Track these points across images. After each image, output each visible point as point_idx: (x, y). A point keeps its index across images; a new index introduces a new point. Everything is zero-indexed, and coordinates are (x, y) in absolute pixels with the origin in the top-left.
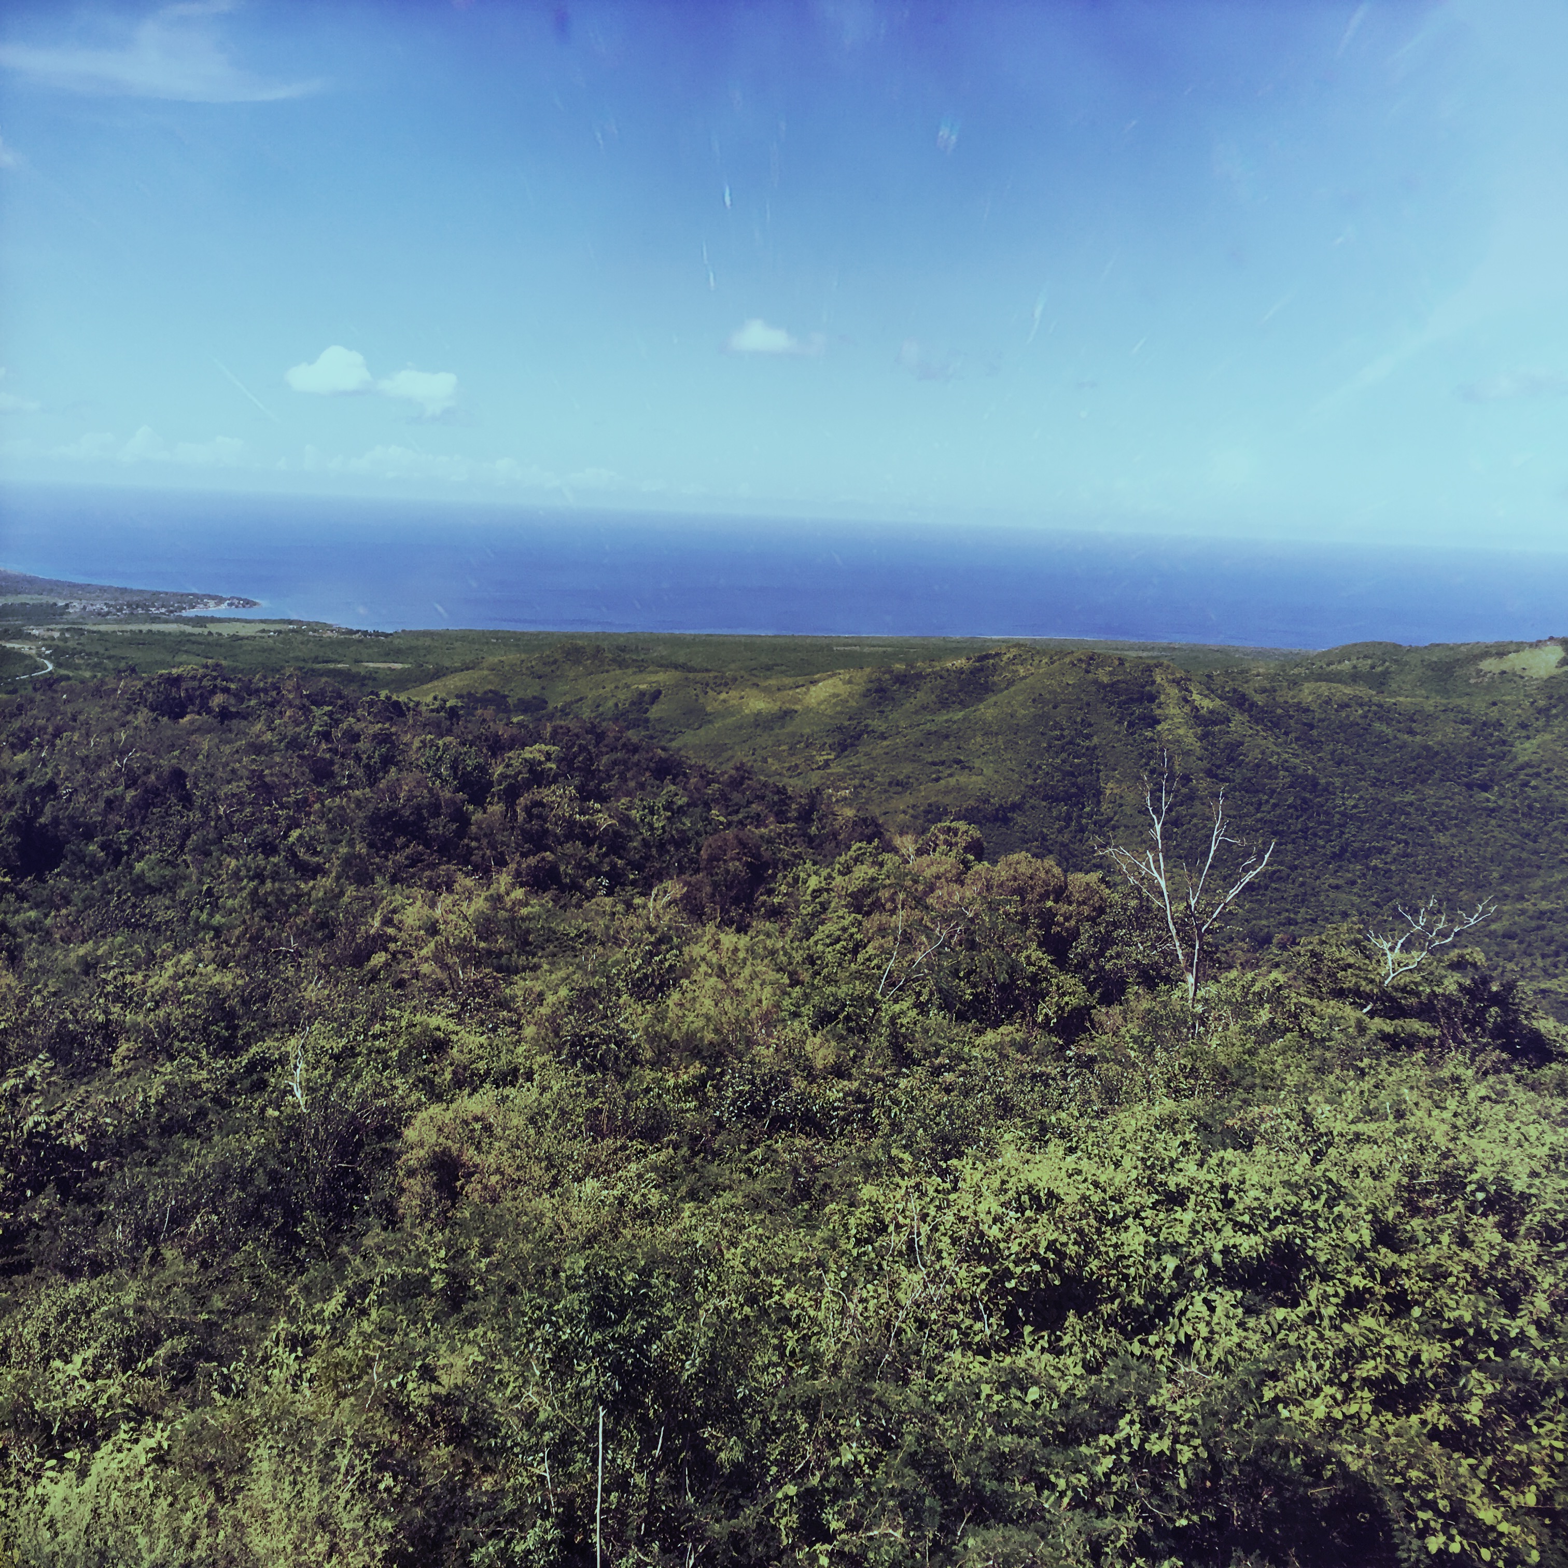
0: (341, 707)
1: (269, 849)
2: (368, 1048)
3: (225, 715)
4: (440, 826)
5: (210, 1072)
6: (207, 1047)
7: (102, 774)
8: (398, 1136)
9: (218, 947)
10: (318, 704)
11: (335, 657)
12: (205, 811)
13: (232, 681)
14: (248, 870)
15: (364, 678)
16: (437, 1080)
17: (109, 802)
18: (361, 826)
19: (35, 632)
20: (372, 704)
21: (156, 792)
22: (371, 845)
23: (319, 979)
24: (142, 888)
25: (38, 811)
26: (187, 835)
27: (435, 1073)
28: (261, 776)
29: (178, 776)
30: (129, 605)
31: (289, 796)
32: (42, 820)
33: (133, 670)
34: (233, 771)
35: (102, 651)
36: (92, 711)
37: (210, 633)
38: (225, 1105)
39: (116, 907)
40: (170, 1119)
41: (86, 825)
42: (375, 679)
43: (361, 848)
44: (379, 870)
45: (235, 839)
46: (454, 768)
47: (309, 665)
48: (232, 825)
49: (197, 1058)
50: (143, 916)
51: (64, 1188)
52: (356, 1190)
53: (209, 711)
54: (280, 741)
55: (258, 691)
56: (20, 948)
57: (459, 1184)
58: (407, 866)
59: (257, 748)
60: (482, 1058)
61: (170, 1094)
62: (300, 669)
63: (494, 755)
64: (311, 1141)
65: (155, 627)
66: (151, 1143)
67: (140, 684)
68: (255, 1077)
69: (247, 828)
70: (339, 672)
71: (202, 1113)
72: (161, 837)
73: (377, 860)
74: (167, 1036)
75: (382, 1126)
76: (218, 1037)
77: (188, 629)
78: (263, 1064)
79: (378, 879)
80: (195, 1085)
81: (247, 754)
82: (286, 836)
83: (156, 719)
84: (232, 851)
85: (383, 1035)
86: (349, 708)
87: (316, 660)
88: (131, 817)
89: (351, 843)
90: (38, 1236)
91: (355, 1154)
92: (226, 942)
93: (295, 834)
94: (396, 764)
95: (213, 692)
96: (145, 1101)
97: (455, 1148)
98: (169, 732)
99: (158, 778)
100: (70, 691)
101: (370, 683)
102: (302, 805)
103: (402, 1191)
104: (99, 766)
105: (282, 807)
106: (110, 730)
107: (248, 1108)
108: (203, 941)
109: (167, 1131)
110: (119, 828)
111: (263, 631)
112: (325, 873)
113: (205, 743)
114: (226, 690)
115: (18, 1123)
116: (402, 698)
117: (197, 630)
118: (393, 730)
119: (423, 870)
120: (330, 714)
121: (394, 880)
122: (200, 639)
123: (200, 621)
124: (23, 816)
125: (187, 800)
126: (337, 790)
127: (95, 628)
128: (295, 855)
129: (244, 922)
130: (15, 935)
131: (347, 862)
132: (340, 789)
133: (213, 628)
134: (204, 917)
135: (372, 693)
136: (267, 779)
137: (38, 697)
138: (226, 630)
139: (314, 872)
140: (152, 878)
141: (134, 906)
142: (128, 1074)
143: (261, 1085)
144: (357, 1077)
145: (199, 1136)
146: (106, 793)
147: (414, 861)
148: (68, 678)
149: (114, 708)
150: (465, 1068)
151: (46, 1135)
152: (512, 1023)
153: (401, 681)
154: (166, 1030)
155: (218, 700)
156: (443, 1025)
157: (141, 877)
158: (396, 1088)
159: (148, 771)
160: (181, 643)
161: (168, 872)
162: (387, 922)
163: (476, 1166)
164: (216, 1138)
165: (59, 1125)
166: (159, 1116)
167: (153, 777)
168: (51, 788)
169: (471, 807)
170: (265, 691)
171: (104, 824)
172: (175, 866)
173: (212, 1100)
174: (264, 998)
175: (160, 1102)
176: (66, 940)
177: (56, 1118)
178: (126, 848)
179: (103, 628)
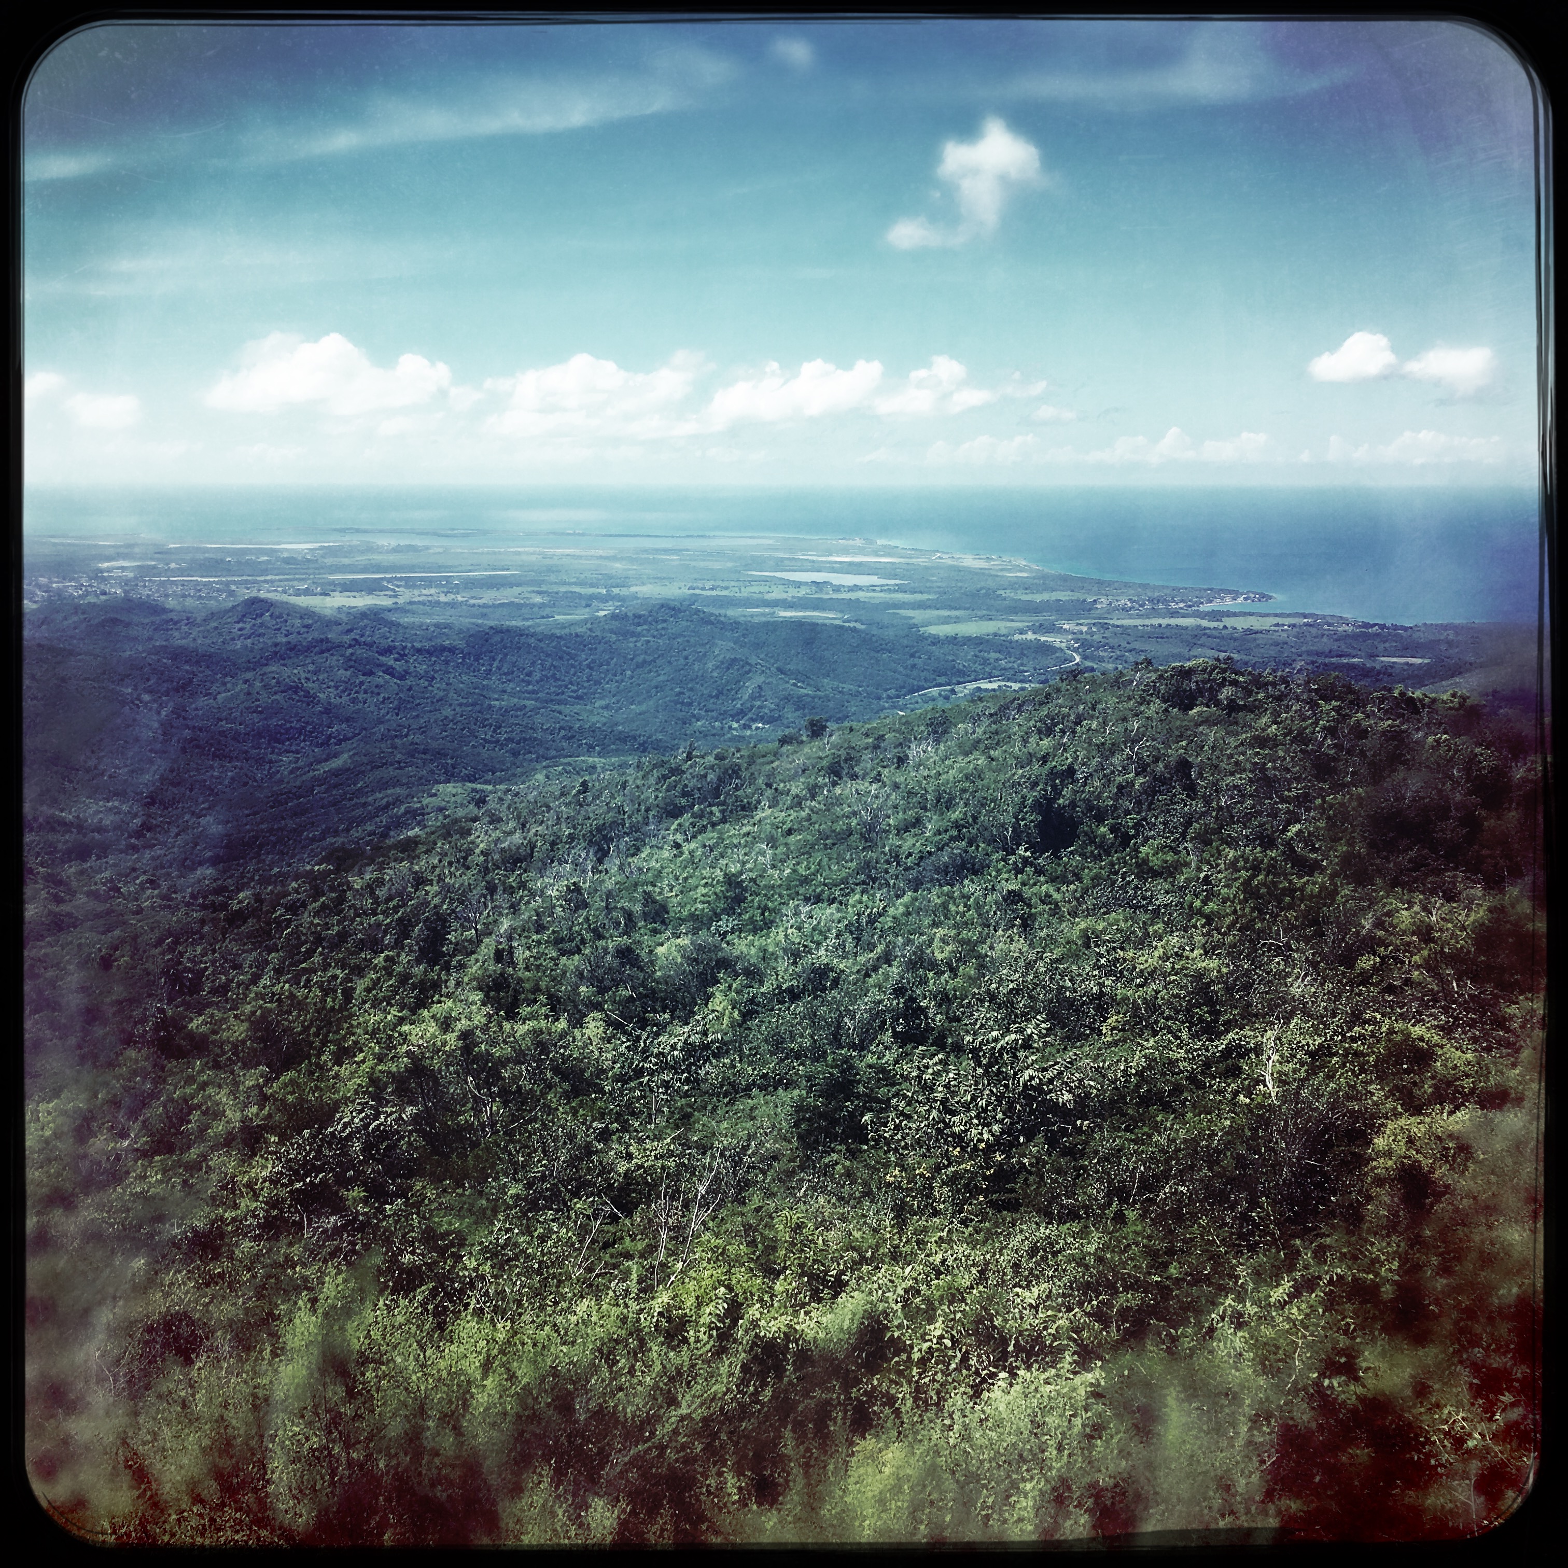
0: (1351, 702)
1: (1268, 842)
2: (1345, 1049)
3: (1232, 707)
4: (1448, 830)
5: (1187, 1052)
6: (1190, 1029)
7: (1115, 760)
8: (1369, 1143)
9: (1208, 934)
10: (1327, 700)
11: (1350, 651)
12: (1207, 801)
13: (1242, 675)
14: (1246, 861)
15: (1379, 673)
16: (1417, 1092)
17: (1120, 787)
18: (1362, 824)
19: (1065, 627)
20: (1382, 700)
21: (1162, 781)
22: (1372, 845)
23: (1306, 975)
24: (1145, 871)
25: (1058, 793)
26: (1188, 824)
27: (1415, 1084)
28: (1263, 768)
29: (1184, 766)
30: (1151, 600)
31: (1289, 790)
32: (1061, 801)
33: (1149, 663)
34: (1237, 763)
35: (1124, 644)
36: (1110, 701)
37: (1225, 627)
38: (1200, 1086)
39: (1121, 888)
40: (1148, 1091)
41: (1098, 808)
42: (1390, 675)
43: (1361, 848)
44: (1379, 871)
45: (1233, 831)
46: (1467, 770)
47: (1320, 660)
48: (1232, 817)
49: (1177, 1038)
50: (1144, 898)
51: (1052, 1141)
52: (1324, 1190)
53: (1218, 703)
54: (1286, 735)
55: (1267, 684)
56: (1033, 917)
57: (1428, 1201)
58: (1409, 870)
59: (1261, 741)
60: (1468, 1076)
61: (1149, 1067)
62: (1313, 663)
63: (1515, 758)
64: (1280, 1133)
65: (1174, 621)
66: (1130, 1112)
67: (1154, 676)
68: (1230, 1062)
69: (1246, 819)
70: (1353, 667)
71: (1177, 1090)
72: (1165, 823)
73: (1378, 861)
74: (1154, 1013)
75: (1354, 1129)
76: (1201, 1020)
77: (1205, 623)
78: (1238, 1051)
79: (1378, 881)
80: (1173, 1063)
81: (1252, 746)
82: (1285, 830)
83: (1166, 710)
84: (1232, 842)
85: (1362, 1037)
86: (1359, 703)
87: (1330, 654)
88: (1139, 803)
89: (1351, 843)
90: (1026, 1179)
91: (1324, 1154)
92: (1218, 930)
93: (1295, 828)
94: (1405, 763)
95: (1222, 685)
96: (1125, 1071)
97: (1426, 1163)
98: (1178, 723)
99: (1166, 767)
100: (1093, 682)
101: (1386, 678)
102: (1303, 800)
103: (1369, 1198)
104: (1113, 754)
105: (1283, 800)
106: (1125, 719)
107: (1219, 1092)
108: (1195, 926)
109: (1145, 1101)
110: (1128, 812)
111: (1277, 625)
112: (1322, 870)
113: (1212, 735)
114: (1234, 683)
115: (1016, 1074)
116: (1418, 694)
117: (1213, 624)
118: (1404, 727)
119: (1426, 875)
120: (1337, 710)
121: (1395, 883)
122: (1215, 633)
123: (1215, 615)
124: (1044, 797)
125: (1191, 789)
126: (1337, 787)
127: (1119, 623)
128: (1292, 850)
129: (1235, 912)
130: (1030, 906)
131: (1346, 860)
132: (1344, 785)
133: (1229, 622)
134: (1198, 903)
135: (1384, 688)
136: (1270, 773)
137: (1064, 686)
138: (1241, 624)
139: (1312, 868)
140: (1155, 862)
141: (1136, 887)
142: (1115, 1043)
143: (1234, 1072)
144: (1330, 1077)
145: (1174, 1111)
146: (1119, 779)
147: (1417, 864)
148: (1092, 670)
149: (1130, 699)
150: (1449, 1084)
151: (1038, 1088)
152: (1509, 1045)
153: (1419, 677)
154: (1152, 1006)
155: (1226, 693)
156: (1427, 1036)
157: (1146, 861)
158: (1372, 1094)
159: (1156, 760)
160: (1196, 637)
161: (1170, 857)
162: (1379, 924)
163: (1447, 1186)
164: (1189, 1115)
165: (1051, 1081)
166: (1138, 1086)
167: (1161, 765)
168: (1071, 772)
169: (1484, 813)
170: (1274, 684)
171: (1115, 808)
172: (1177, 853)
173: (1187, 1078)
174: (1247, 987)
175: (1139, 1074)
176: (1074, 914)
177: (1049, 1074)
178: (1132, 832)
179: (1126, 622)
